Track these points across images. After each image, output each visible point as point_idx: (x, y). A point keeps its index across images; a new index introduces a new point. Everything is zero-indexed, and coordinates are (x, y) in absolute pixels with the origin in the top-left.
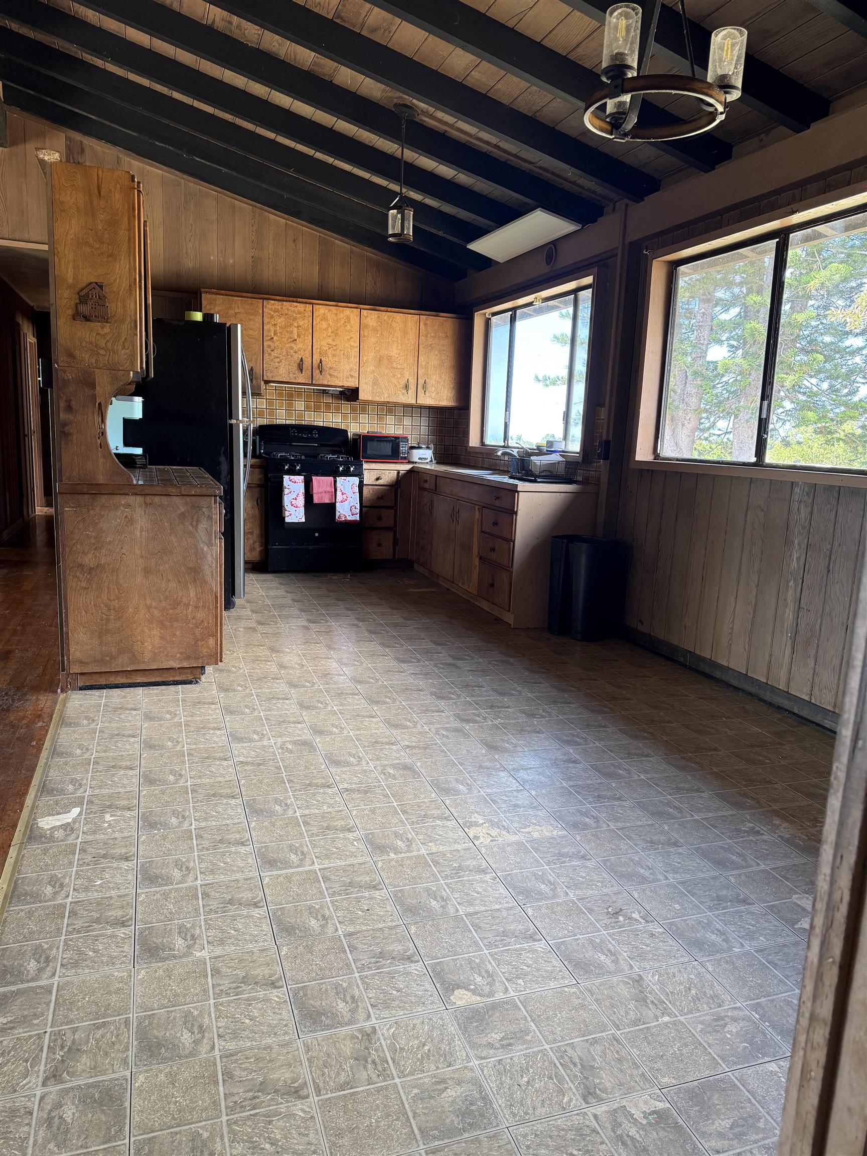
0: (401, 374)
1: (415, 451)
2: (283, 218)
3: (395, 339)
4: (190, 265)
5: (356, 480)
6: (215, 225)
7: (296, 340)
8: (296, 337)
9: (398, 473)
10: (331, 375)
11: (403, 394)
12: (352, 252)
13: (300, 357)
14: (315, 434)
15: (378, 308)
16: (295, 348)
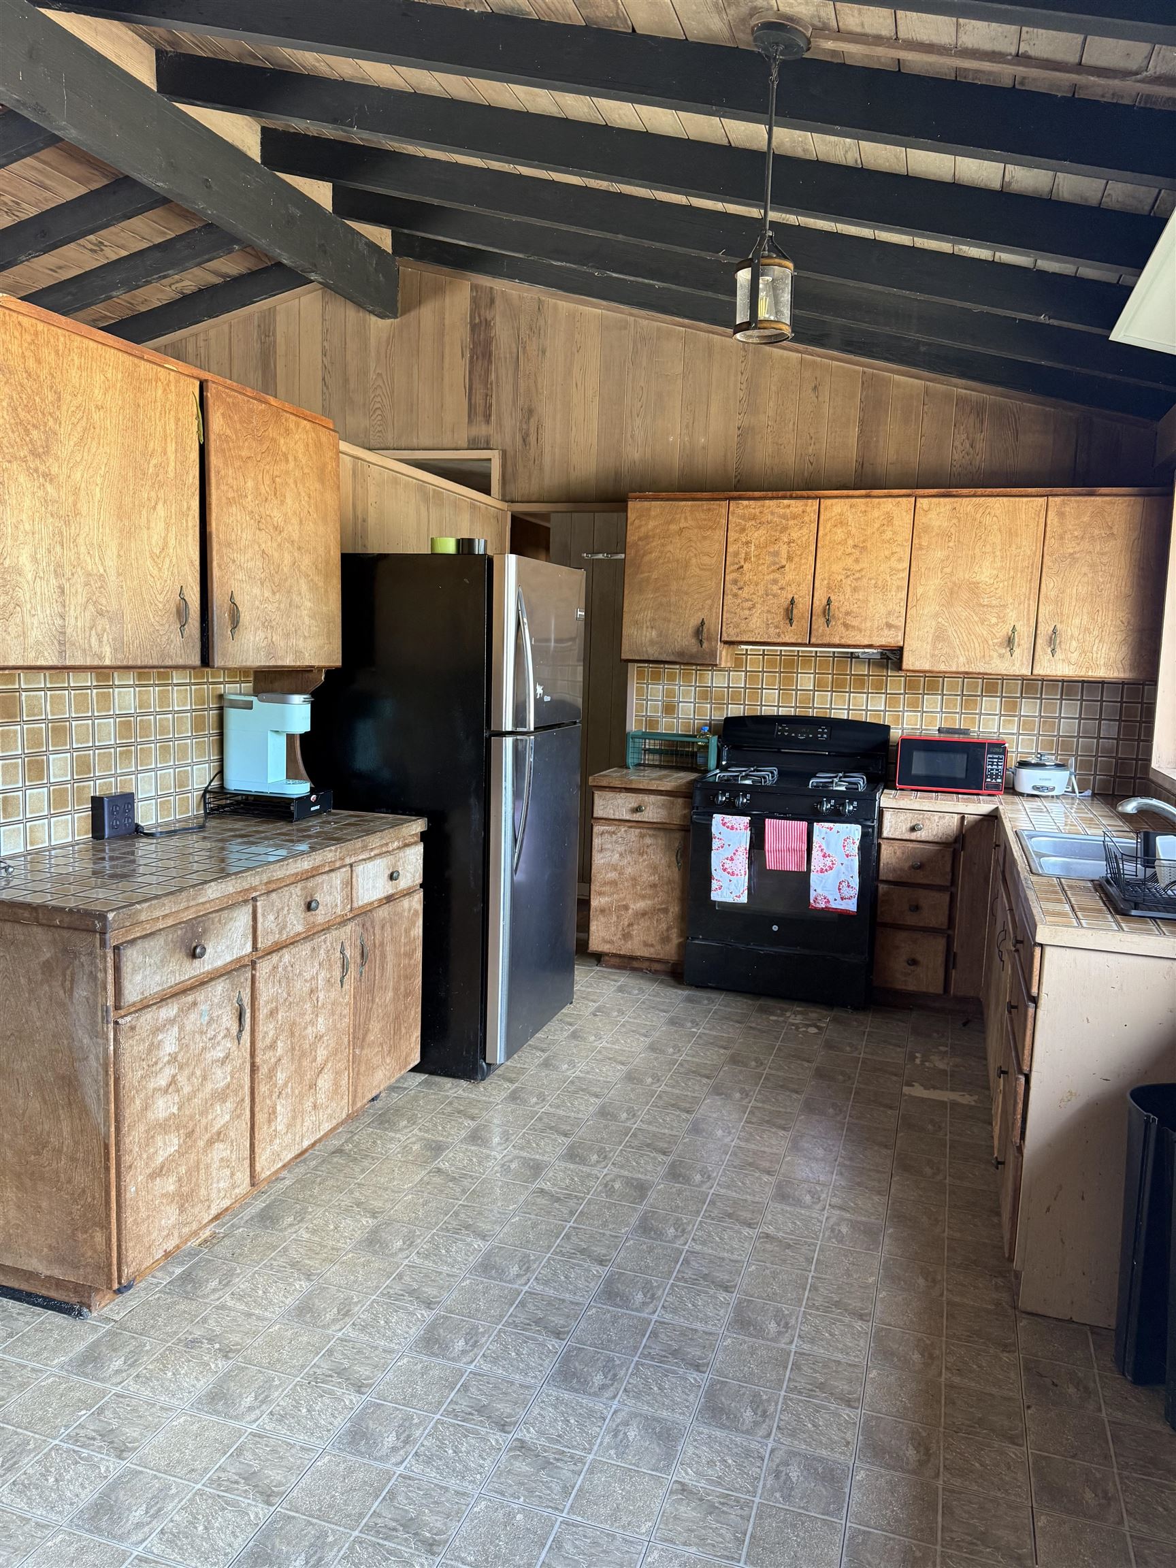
0: (999, 617)
1: (1024, 772)
2: (797, 351)
3: (988, 549)
4: (637, 456)
5: (855, 831)
6: (680, 382)
7: (783, 567)
8: (784, 562)
9: (963, 818)
10: (846, 626)
11: (1001, 656)
12: (927, 392)
13: (790, 597)
14: (822, 733)
15: (954, 491)
16: (782, 583)
